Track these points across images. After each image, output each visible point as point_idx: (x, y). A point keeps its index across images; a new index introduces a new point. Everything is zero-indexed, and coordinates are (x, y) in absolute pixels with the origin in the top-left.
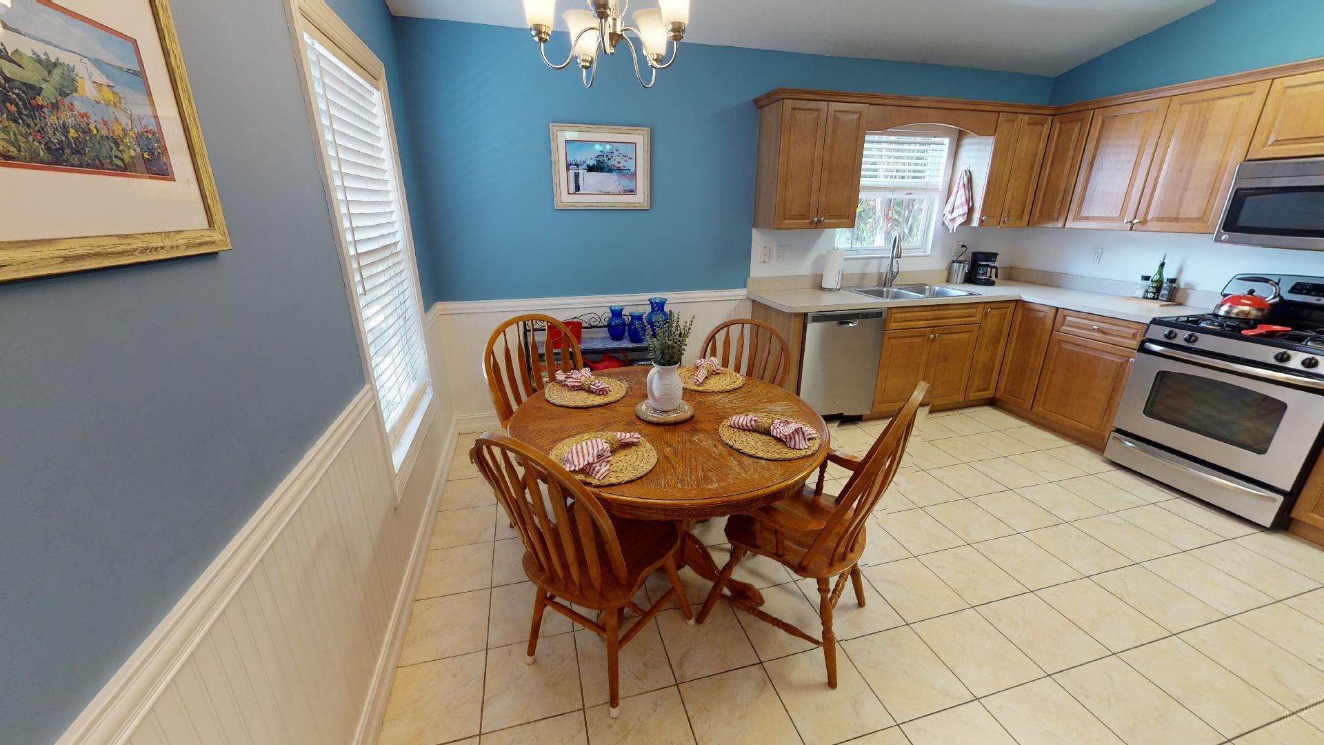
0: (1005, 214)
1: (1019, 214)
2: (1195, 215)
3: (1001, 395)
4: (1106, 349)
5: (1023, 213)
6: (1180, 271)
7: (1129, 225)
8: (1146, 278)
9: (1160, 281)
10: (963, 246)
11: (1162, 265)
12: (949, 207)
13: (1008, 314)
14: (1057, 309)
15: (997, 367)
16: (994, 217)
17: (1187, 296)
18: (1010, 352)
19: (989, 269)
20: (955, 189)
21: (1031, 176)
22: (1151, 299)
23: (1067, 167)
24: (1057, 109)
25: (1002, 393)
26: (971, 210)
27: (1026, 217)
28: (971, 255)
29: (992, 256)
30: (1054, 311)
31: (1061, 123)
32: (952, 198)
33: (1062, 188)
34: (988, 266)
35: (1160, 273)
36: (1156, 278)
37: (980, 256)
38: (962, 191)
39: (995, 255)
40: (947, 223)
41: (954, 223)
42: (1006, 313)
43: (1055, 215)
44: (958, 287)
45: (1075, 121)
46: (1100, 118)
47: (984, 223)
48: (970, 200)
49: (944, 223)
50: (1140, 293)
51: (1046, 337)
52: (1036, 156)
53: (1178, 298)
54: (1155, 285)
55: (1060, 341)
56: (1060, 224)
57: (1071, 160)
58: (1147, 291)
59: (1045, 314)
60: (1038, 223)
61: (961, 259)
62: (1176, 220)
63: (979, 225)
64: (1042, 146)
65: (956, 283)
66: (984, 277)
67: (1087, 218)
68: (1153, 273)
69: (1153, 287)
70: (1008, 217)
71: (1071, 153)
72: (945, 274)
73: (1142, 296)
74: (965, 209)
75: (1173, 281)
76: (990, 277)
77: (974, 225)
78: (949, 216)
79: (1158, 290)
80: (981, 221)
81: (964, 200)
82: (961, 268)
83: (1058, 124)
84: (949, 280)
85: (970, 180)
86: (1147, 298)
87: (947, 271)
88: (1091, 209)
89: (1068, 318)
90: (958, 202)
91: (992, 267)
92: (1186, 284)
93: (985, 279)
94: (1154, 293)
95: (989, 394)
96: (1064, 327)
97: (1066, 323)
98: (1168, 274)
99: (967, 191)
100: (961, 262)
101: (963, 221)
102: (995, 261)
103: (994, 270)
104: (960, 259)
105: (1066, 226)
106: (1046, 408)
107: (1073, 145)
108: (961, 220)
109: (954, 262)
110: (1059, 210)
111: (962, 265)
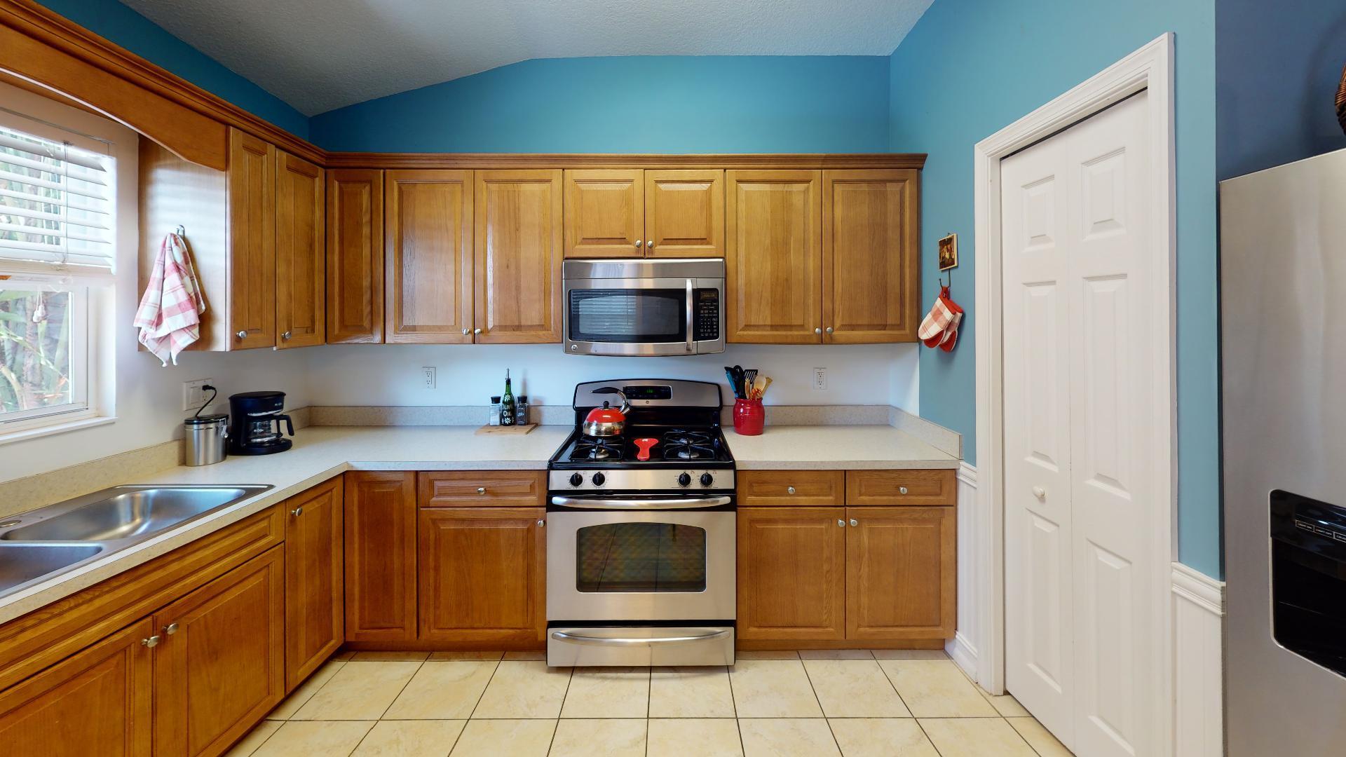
0: (282, 325)
1: (308, 324)
2: (536, 322)
3: (357, 635)
4: (503, 516)
5: (313, 322)
6: (525, 385)
7: (470, 336)
8: (496, 400)
9: (511, 402)
10: (206, 388)
11: (508, 382)
12: (146, 313)
13: (335, 499)
14: (417, 472)
15: (336, 594)
16: (259, 330)
17: (540, 414)
18: (355, 559)
19: (273, 423)
20: (156, 274)
21: (312, 262)
22: (509, 425)
23: (366, 251)
24: (329, 157)
25: (357, 630)
26: (205, 320)
27: (319, 326)
28: (229, 401)
29: (274, 399)
30: (412, 477)
31: (340, 182)
32: (151, 293)
33: (366, 283)
34: (271, 417)
35: (509, 392)
36: (507, 398)
37: (249, 403)
38: (173, 279)
39: (279, 396)
40: (151, 346)
41: (169, 347)
42: (331, 499)
43: (366, 323)
44: (212, 468)
45: (361, 182)
46: (395, 183)
47: (244, 344)
48: (199, 299)
49: (141, 347)
50: (495, 420)
51: (411, 519)
52: (312, 228)
53: (533, 418)
54: (508, 407)
55: (434, 521)
56: (377, 338)
57: (369, 241)
58: (502, 417)
59: (399, 484)
60: (338, 338)
61: (207, 412)
62: (518, 328)
63: (233, 349)
64: (319, 214)
65: (206, 464)
66: (266, 440)
67: (413, 329)
68: (501, 392)
69: (508, 411)
70: (290, 329)
71: (366, 230)
72: (174, 450)
73: (498, 423)
74: (191, 317)
75: (523, 399)
76: (279, 434)
77: (222, 349)
78: (152, 333)
79: (513, 411)
80: (237, 340)
81: (183, 297)
82: (212, 432)
83: (336, 183)
84: (185, 460)
85: (190, 255)
86: (505, 425)
87: (176, 443)
88: (415, 315)
89: (437, 484)
90: (169, 301)
91: (278, 418)
92: (535, 400)
93: (268, 442)
94: (510, 417)
95: (334, 643)
96: (434, 499)
97: (436, 493)
98: (517, 392)
99: (187, 279)
100: (206, 421)
101: (192, 341)
102: (281, 407)
103: (283, 423)
104: (205, 413)
105: (387, 342)
106: (441, 626)
107: (366, 218)
108: (186, 340)
109: (189, 422)
110: (370, 317)
111: (212, 425)
